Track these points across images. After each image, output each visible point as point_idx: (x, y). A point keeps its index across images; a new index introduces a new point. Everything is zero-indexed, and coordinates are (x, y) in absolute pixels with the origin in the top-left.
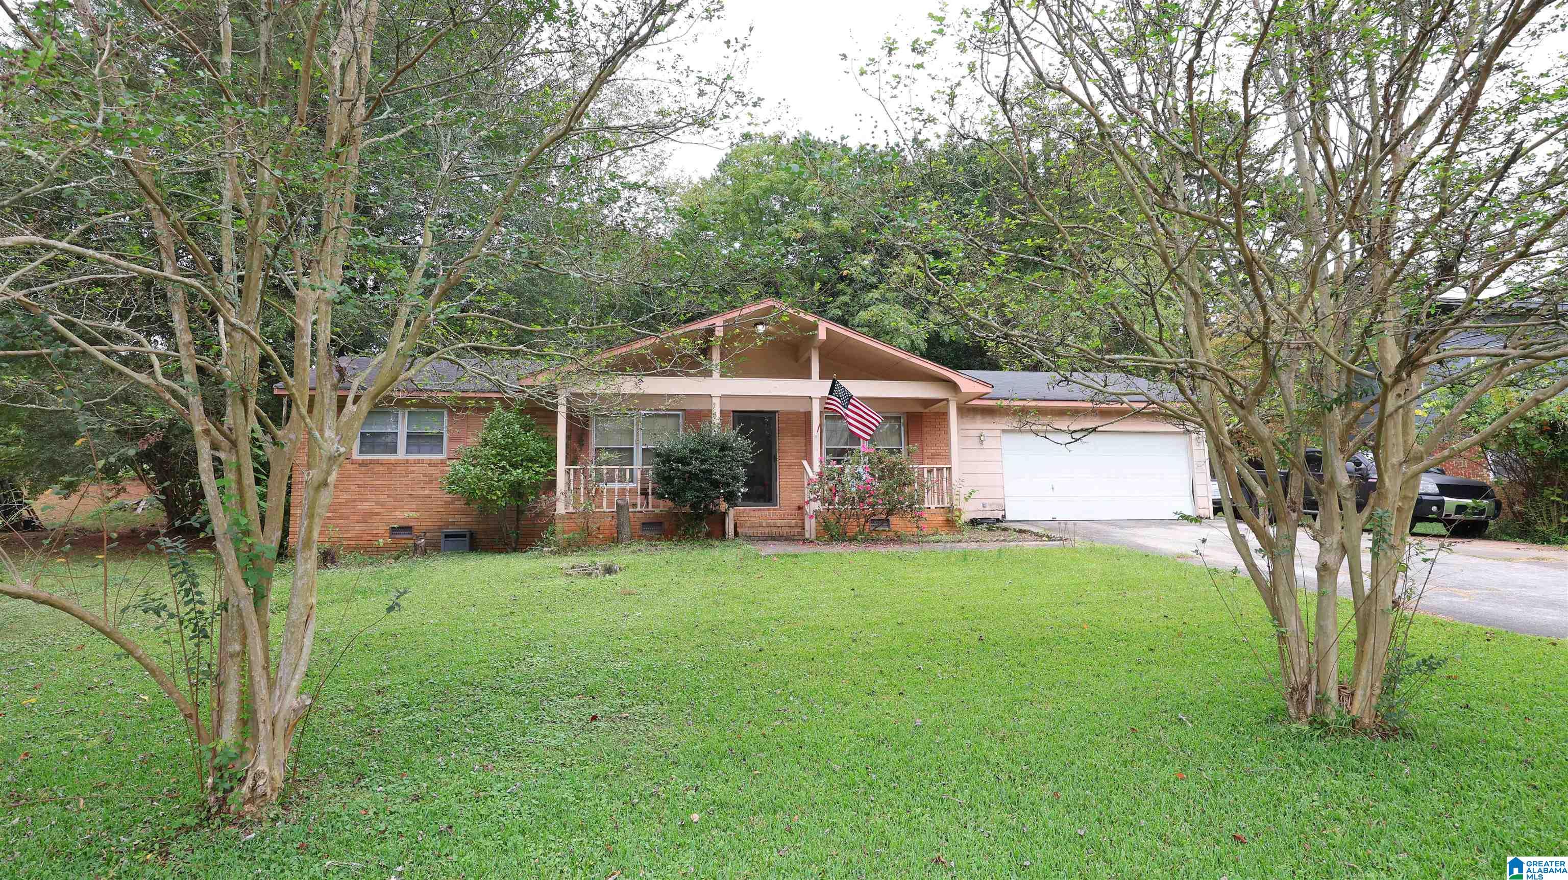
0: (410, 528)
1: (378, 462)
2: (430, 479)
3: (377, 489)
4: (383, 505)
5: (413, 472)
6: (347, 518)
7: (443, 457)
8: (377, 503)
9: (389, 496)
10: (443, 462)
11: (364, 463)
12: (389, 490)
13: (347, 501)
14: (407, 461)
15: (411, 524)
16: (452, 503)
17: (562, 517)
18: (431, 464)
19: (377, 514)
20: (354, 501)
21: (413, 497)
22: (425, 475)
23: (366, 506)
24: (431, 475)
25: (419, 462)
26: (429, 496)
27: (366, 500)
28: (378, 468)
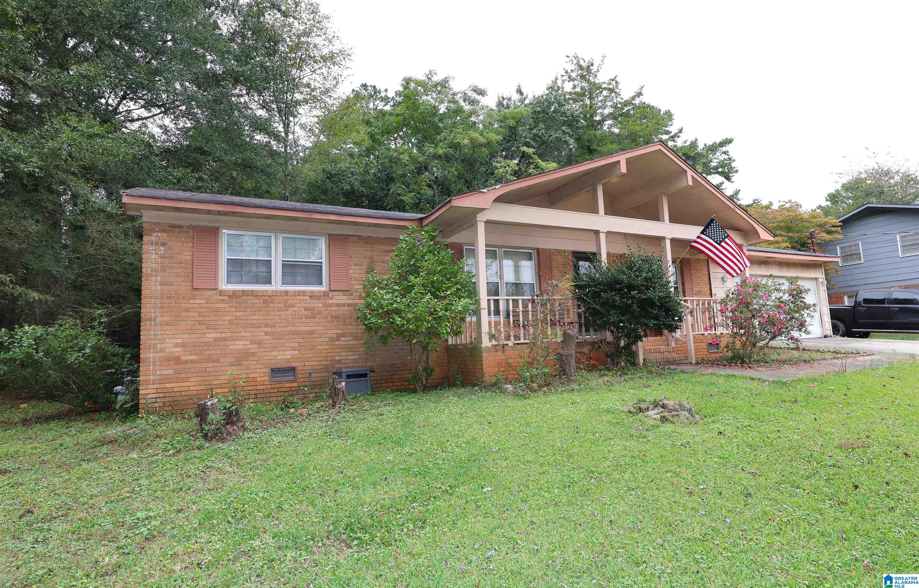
0: (293, 369)
1: (252, 293)
2: (313, 314)
3: (253, 326)
4: (260, 343)
5: (292, 306)
6: (217, 361)
7: (324, 288)
8: (253, 342)
9: (266, 333)
10: (325, 294)
11: (234, 295)
12: (266, 326)
13: (217, 340)
14: (287, 293)
15: (293, 365)
16: (338, 338)
17: (488, 349)
18: (313, 296)
19: (254, 354)
20: (225, 339)
21: (294, 333)
22: (306, 309)
23: (238, 345)
24: (313, 309)
25: (299, 293)
26: (311, 333)
27: (240, 339)
28: (252, 300)
